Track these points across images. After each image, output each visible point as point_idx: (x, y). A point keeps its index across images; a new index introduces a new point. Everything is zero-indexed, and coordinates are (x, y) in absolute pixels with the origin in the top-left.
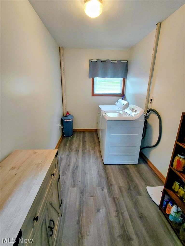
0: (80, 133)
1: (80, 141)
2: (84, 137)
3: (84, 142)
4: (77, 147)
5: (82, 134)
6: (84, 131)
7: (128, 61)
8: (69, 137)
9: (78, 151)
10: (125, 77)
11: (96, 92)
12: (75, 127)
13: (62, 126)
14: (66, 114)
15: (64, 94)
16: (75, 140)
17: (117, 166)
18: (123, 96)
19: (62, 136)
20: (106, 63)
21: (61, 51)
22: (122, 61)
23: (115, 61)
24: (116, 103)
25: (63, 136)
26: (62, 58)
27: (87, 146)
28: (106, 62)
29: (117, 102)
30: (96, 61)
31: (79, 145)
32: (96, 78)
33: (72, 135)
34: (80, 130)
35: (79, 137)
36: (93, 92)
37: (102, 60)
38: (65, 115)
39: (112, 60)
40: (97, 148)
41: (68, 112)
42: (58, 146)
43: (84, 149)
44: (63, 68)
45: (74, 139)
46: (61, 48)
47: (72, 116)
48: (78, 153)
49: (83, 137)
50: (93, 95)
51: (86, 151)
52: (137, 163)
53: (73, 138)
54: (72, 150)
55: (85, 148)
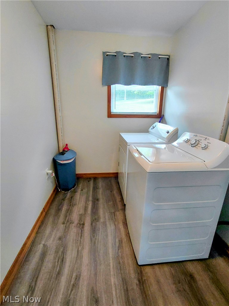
0: (89, 181)
1: (87, 200)
2: (95, 188)
3: (96, 200)
4: (81, 215)
5: (92, 183)
6: (94, 178)
7: (169, 56)
8: (68, 190)
9: (83, 224)
10: (164, 84)
11: (115, 110)
12: (80, 170)
13: (52, 173)
14: (64, 150)
15: (59, 114)
16: (78, 198)
17: (166, 268)
18: (160, 117)
19: (54, 191)
20: (132, 58)
21: (51, 34)
22: (159, 56)
23: (148, 55)
24: (150, 130)
25: (56, 192)
26: (53, 47)
27: (101, 212)
28: (133, 56)
29: (152, 127)
30: (115, 54)
31: (86, 209)
32: (114, 85)
33: (73, 187)
34: (89, 176)
35: (85, 190)
36: (109, 110)
37: (126, 54)
38: (61, 151)
39: (142, 54)
40: (119, 215)
41: (67, 145)
42: (44, 213)
43: (95, 219)
44: (54, 65)
45: (78, 196)
46: (49, 27)
47: (74, 153)
48: (82, 231)
49: (93, 189)
50: (110, 115)
51: (99, 225)
52: (208, 257)
53: (75, 192)
54: (72, 223)
55: (96, 217)
